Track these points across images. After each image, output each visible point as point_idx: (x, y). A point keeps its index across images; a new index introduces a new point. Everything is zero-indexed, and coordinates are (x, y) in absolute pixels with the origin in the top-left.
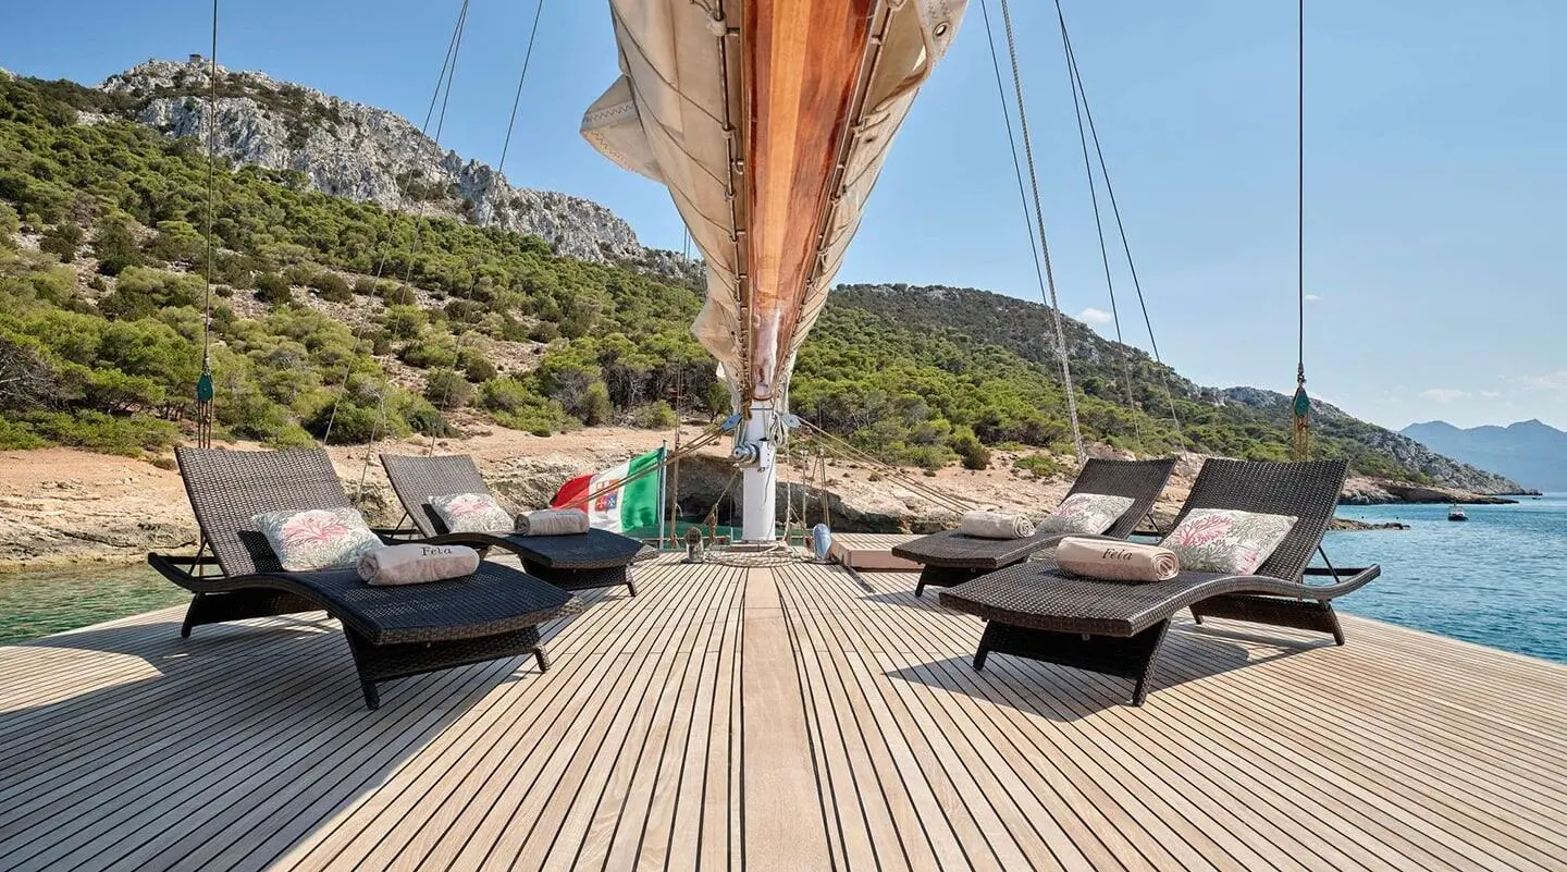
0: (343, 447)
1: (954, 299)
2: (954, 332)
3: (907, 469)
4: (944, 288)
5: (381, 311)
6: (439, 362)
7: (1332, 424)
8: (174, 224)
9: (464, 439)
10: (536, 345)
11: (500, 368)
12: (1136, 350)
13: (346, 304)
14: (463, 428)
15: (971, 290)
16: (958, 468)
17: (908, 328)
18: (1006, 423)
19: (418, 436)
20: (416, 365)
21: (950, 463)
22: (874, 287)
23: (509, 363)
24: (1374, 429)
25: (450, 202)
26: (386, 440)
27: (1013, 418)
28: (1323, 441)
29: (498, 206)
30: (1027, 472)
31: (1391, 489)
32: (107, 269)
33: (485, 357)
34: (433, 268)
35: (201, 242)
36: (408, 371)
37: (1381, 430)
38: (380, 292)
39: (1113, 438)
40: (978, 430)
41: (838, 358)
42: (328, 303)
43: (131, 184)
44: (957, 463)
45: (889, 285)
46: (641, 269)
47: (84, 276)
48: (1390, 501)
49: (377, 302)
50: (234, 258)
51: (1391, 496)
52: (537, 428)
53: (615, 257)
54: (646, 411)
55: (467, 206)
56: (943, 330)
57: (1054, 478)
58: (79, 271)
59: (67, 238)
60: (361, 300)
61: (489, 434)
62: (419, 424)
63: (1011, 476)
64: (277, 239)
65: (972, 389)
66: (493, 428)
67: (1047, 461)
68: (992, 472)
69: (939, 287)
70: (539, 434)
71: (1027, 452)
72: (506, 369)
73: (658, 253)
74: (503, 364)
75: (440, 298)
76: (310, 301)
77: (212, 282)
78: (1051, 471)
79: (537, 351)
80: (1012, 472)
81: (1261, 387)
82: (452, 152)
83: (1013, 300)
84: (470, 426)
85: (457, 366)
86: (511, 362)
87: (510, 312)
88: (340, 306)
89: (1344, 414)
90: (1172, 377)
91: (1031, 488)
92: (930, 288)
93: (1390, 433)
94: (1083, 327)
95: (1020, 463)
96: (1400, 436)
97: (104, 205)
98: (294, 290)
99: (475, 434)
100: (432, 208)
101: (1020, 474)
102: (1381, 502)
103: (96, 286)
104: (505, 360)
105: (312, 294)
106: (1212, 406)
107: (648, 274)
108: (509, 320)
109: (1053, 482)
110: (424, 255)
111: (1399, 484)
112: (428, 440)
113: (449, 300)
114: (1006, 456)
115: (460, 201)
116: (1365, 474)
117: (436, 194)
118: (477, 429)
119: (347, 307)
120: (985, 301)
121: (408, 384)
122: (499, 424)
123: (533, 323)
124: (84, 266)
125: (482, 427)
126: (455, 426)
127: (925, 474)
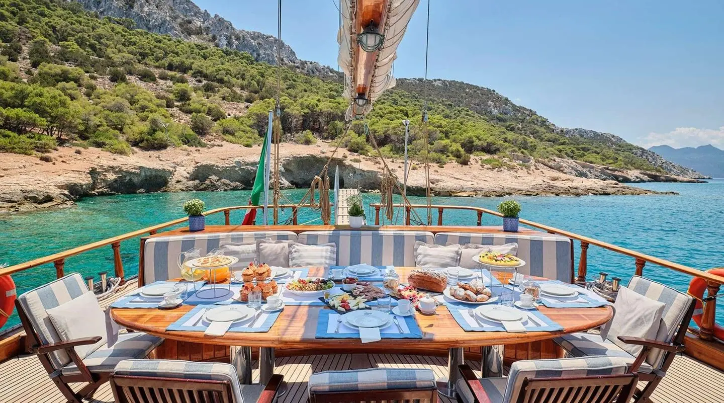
0: (146, 152)
1: (447, 85)
2: (446, 101)
3: (429, 164)
4: (442, 80)
5: (171, 87)
6: (198, 111)
7: (620, 146)
8: (69, 43)
9: (209, 148)
10: (247, 104)
11: (229, 115)
12: (531, 111)
13: (154, 83)
14: (209, 143)
15: (454, 81)
16: (455, 163)
17: (424, 99)
18: (477, 142)
19: (185, 146)
20: (187, 113)
21: (450, 161)
22: (408, 80)
23: (233, 113)
24: (638, 148)
25: (205, 36)
26: (168, 148)
27: (480, 140)
28: (617, 153)
29: (229, 39)
30: (489, 166)
31: (649, 175)
32: (35, 65)
33: (222, 110)
34: (196, 66)
35: (82, 53)
36: (183, 115)
37: (642, 149)
38: (172, 78)
39: (524, 151)
40: (463, 145)
41: (394, 110)
42: (145, 83)
43: (46, 24)
44: (454, 161)
45: (415, 79)
46: (298, 70)
47: (23, 68)
48: (649, 181)
49: (170, 83)
50: (98, 61)
51: (649, 179)
52: (246, 143)
53: (286, 64)
54: (301, 135)
55: (214, 38)
56: (441, 101)
57: (502, 169)
58: (20, 66)
59: (15, 50)
60: (161, 82)
61: (222, 146)
62: (187, 141)
63: (481, 168)
64: (120, 51)
65: (459, 126)
66: (224, 143)
67: (497, 161)
68: (471, 166)
69: (439, 80)
70: (248, 146)
71: (487, 157)
72: (232, 115)
73: (306, 62)
74: (230, 113)
75: (200, 81)
76: (136, 82)
77: (87, 72)
78: (500, 165)
79: (247, 107)
80: (482, 166)
81: (587, 128)
82: (206, 11)
83: (474, 86)
84: (212, 142)
85: (207, 113)
86: (234, 112)
87: (234, 89)
88: (151, 84)
89: (625, 141)
90: (547, 123)
91: (491, 174)
92: (435, 80)
93: (645, 150)
94: (507, 99)
95: (485, 161)
96: (650, 151)
97: (33, 34)
98: (128, 77)
99: (213, 145)
100: (197, 39)
101: (485, 167)
102: (645, 182)
103: (29, 72)
104: (231, 111)
105: (137, 78)
106: (565, 137)
107: (301, 72)
108: (235, 92)
109: (502, 171)
110: (192, 61)
111: (654, 173)
112: (190, 148)
113: (205, 82)
114: (477, 158)
115: (211, 35)
116: (637, 168)
117: (199, 32)
118: (216, 143)
119: (155, 85)
120: (462, 86)
121: (183, 121)
122: (227, 141)
123: (245, 94)
124: (22, 64)
125: (218, 142)
126: (204, 142)
127: (439, 166)
